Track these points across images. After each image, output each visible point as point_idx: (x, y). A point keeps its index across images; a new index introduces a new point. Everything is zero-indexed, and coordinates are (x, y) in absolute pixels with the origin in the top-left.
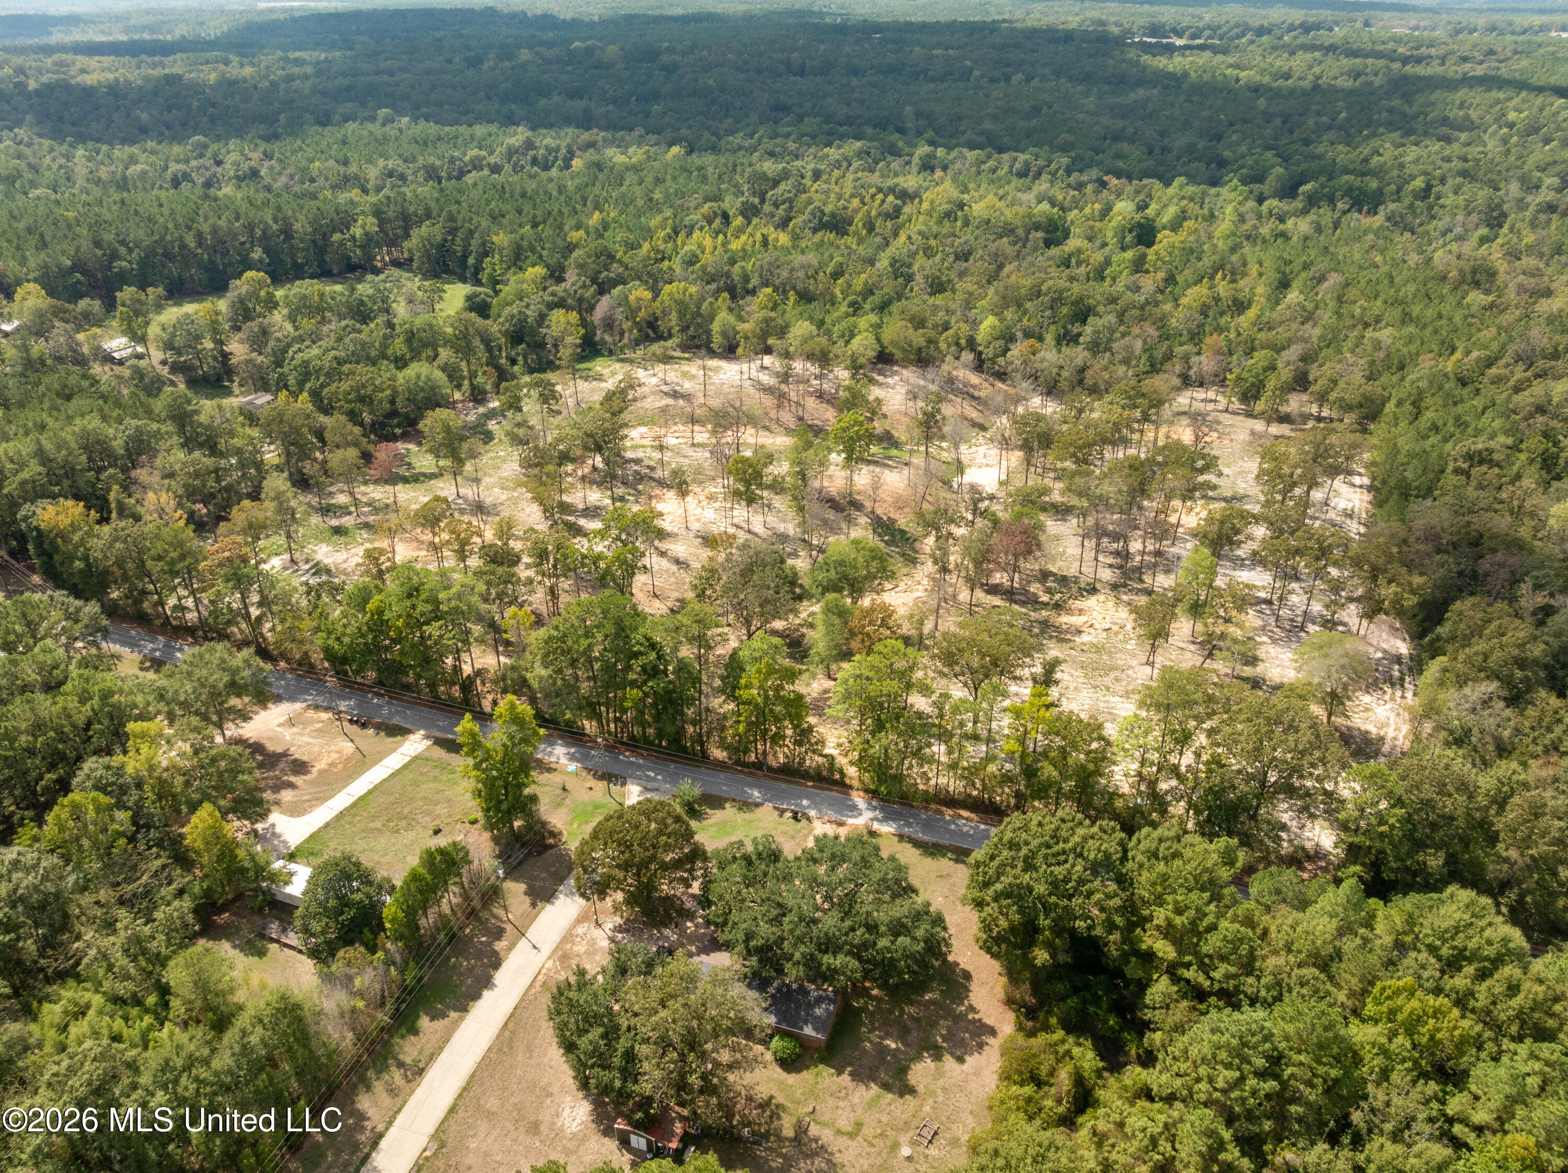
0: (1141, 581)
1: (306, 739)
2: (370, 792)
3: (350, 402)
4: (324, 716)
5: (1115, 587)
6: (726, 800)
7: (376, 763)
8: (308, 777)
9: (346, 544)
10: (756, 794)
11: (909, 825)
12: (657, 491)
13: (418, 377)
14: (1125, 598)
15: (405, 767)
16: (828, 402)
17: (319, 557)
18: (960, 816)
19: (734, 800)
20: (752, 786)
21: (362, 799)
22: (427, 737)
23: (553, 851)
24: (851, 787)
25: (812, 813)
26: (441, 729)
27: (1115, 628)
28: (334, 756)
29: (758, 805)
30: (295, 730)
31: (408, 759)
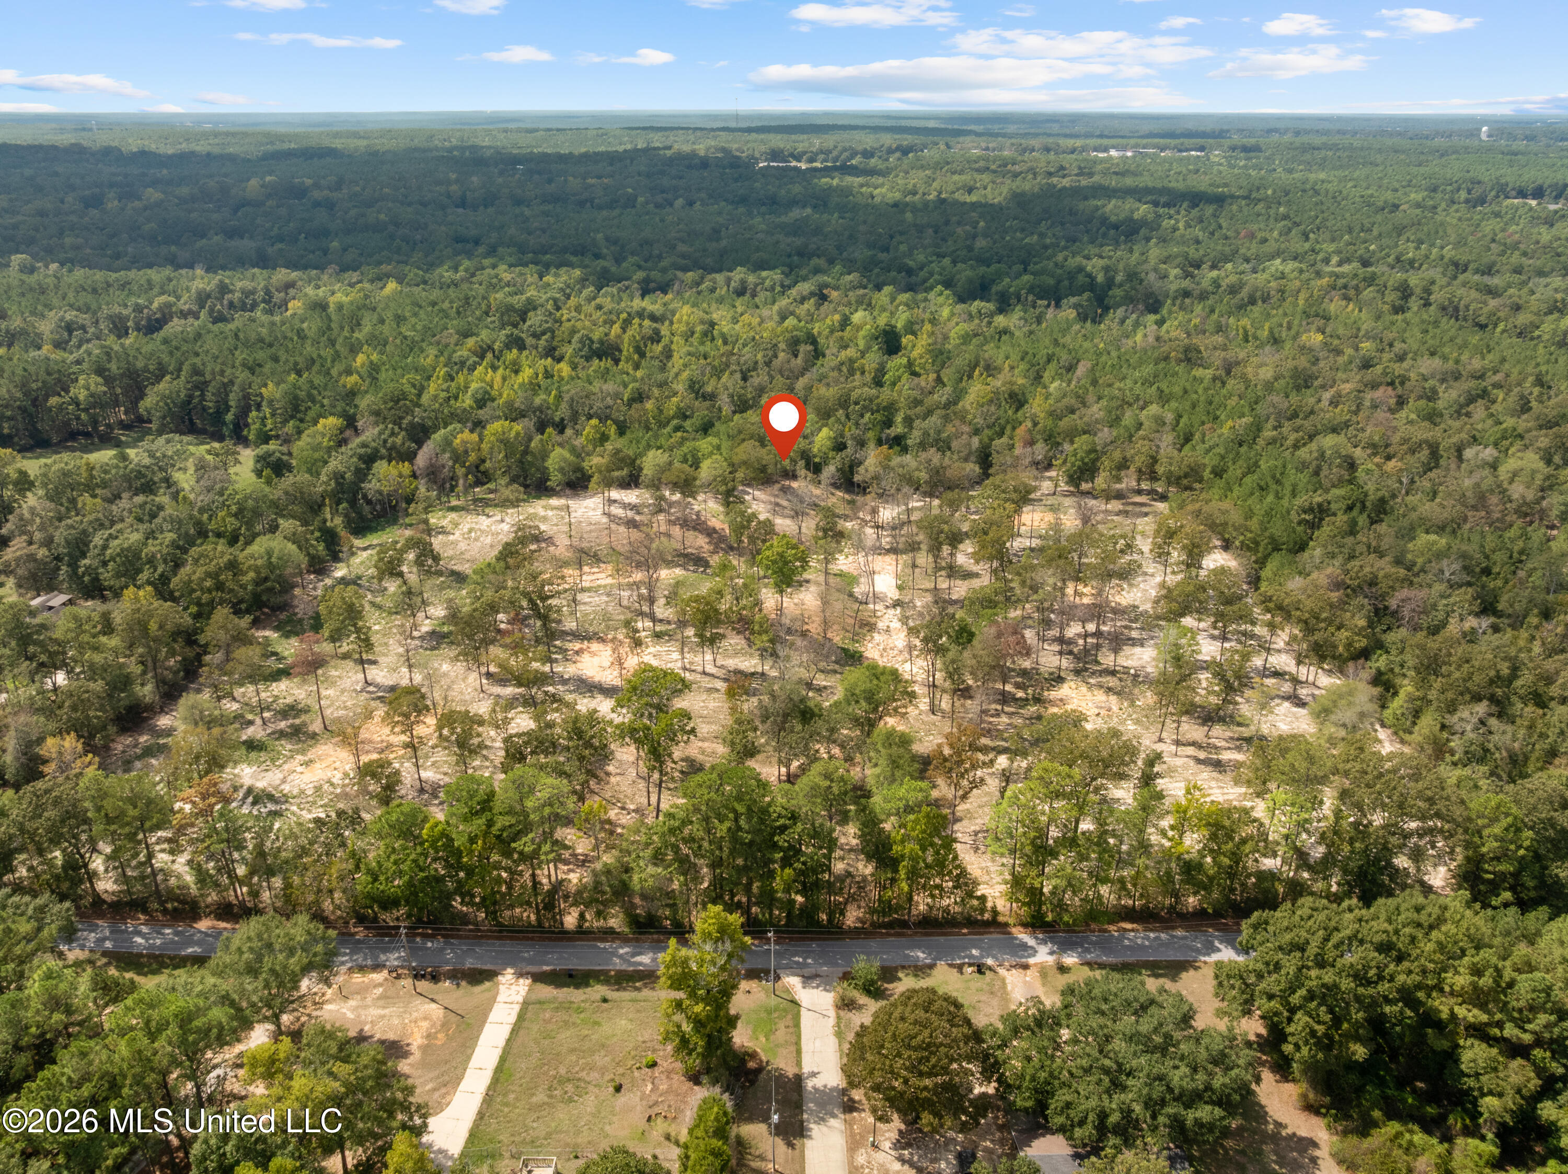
0: (1097, 662)
1: (375, 1012)
2: (503, 1059)
3: (209, 591)
4: (378, 977)
5: (1077, 672)
6: (896, 969)
7: (484, 1022)
8: (411, 1060)
9: (273, 761)
10: (921, 955)
11: (1087, 951)
12: (577, 646)
13: (269, 554)
14: (1092, 681)
15: (521, 1017)
16: (695, 529)
17: (247, 781)
18: (1125, 930)
19: (903, 967)
20: (912, 948)
21: (499, 1069)
22: (520, 975)
23: (763, 1076)
24: (1006, 925)
25: (990, 962)
26: (530, 962)
27: (1103, 712)
28: (425, 1024)
29: (931, 966)
30: (352, 1003)
31: (517, 1008)
